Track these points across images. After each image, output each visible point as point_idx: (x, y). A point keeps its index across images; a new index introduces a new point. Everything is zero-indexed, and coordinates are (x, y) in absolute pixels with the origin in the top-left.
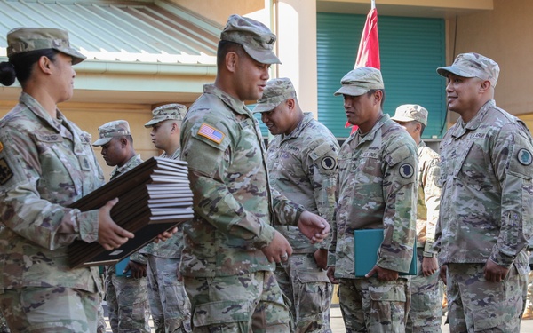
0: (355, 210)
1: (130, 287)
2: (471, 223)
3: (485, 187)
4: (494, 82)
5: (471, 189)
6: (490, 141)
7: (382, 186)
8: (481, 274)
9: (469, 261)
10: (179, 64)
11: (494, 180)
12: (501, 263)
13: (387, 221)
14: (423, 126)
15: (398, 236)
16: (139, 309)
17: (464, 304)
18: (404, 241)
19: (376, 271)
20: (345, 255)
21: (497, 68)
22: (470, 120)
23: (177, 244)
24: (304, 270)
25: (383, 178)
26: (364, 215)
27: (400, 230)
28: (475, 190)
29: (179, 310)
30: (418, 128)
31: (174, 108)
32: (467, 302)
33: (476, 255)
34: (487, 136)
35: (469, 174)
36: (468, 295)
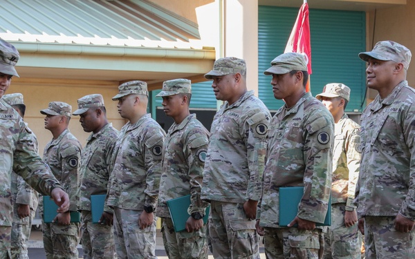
0: (279, 170)
1: (102, 233)
2: (385, 182)
3: (397, 153)
4: (407, 65)
5: (386, 155)
6: (402, 114)
7: (303, 151)
8: (392, 225)
9: (382, 215)
10: (142, 48)
11: (405, 147)
12: (408, 216)
13: (307, 180)
14: (346, 101)
15: (315, 193)
16: (109, 252)
17: (377, 251)
18: (321, 196)
19: (297, 222)
20: (270, 207)
21: (409, 53)
22: (386, 96)
23: (139, 198)
24: (236, 220)
25: (304, 144)
26: (286, 174)
27: (317, 187)
28: (389, 155)
29: (140, 253)
30: (342, 103)
31: (137, 84)
32: (380, 249)
33: (388, 210)
34: (400, 110)
35: (384, 142)
36: (380, 242)
